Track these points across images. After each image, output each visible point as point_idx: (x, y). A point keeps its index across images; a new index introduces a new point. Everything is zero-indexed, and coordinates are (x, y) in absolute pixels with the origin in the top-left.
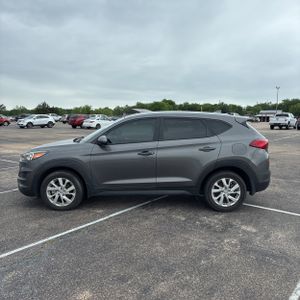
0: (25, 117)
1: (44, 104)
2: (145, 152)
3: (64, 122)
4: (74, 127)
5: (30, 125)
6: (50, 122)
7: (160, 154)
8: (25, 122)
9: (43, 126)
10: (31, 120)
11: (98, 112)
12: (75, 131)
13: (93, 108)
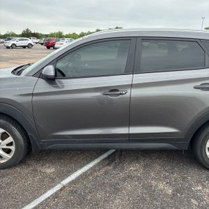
0: (10, 39)
1: (27, 30)
2: (114, 90)
3: (42, 44)
4: (48, 48)
5: (14, 46)
6: (30, 44)
7: (136, 93)
8: (10, 43)
9: (24, 47)
10: (15, 42)
11: (67, 36)
12: (48, 51)
13: (64, 34)
